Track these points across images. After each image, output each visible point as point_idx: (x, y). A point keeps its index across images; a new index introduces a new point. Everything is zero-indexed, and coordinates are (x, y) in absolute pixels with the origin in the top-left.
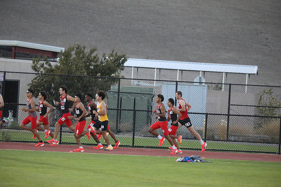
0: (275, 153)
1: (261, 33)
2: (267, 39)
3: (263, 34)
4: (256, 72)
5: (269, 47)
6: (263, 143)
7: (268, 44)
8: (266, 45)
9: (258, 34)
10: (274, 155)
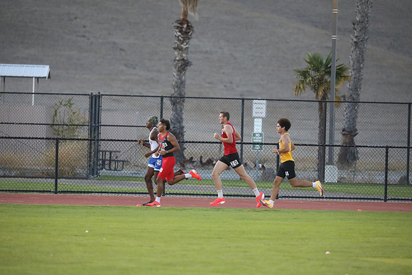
0: (50, 191)
1: (76, 18)
2: (84, 27)
3: (78, 20)
4: (46, 75)
5: (89, 39)
6: (46, 178)
7: (87, 35)
8: (84, 36)
9: (72, 20)
10: (49, 194)
